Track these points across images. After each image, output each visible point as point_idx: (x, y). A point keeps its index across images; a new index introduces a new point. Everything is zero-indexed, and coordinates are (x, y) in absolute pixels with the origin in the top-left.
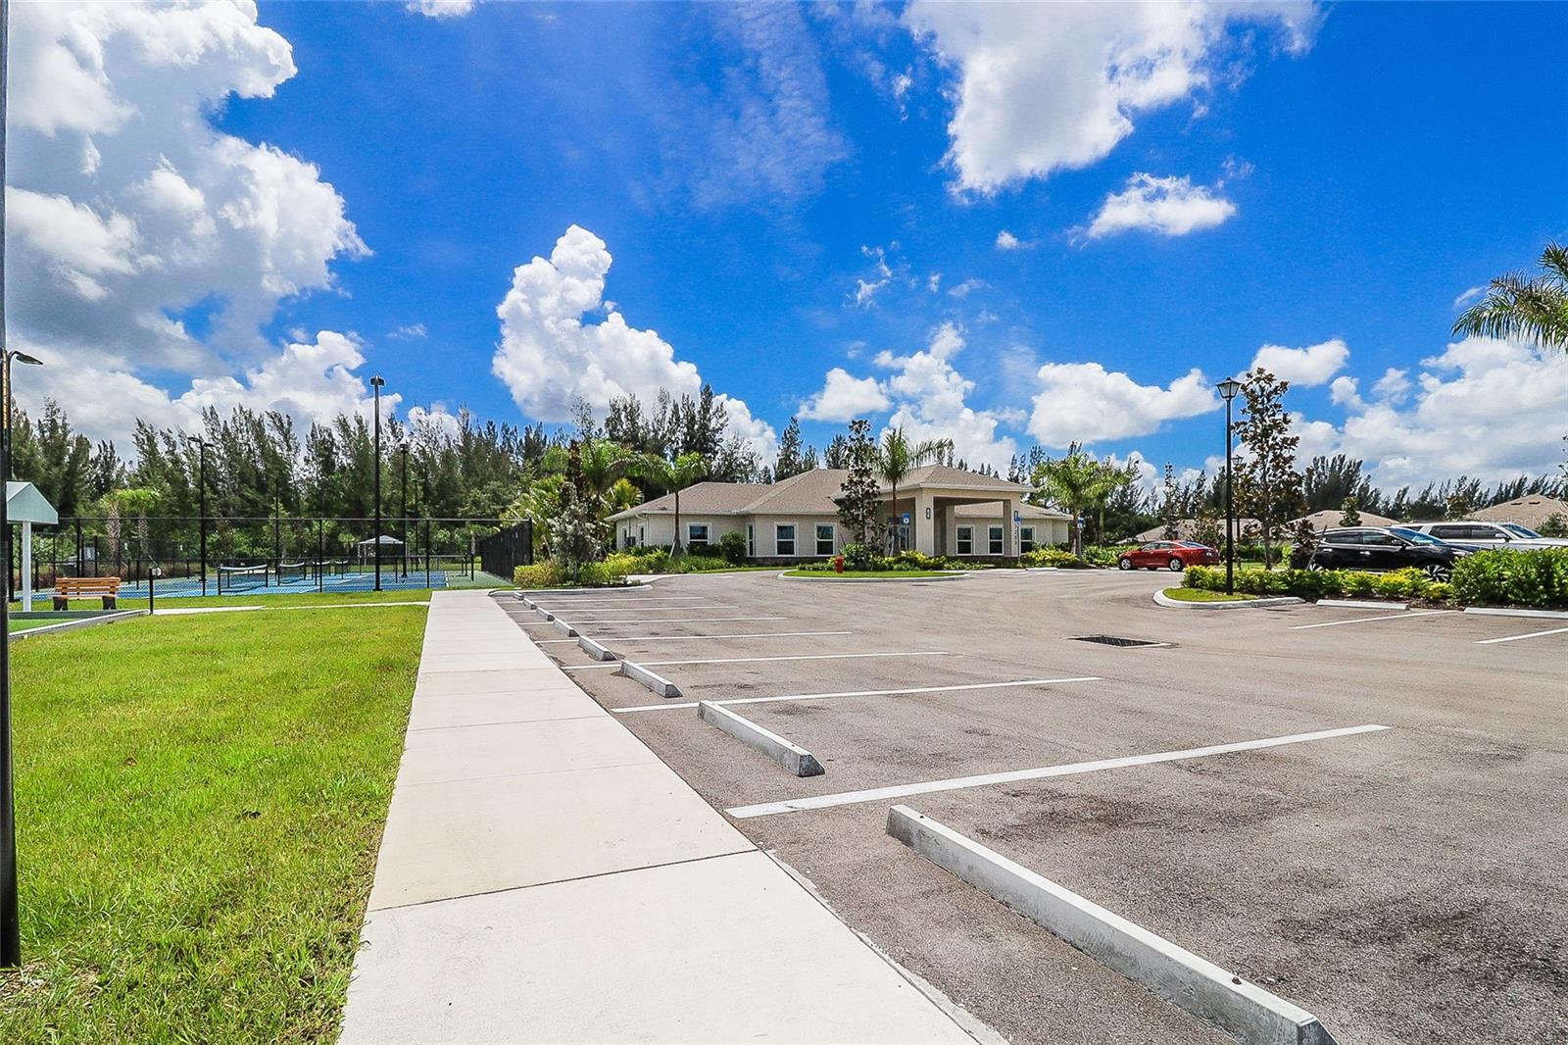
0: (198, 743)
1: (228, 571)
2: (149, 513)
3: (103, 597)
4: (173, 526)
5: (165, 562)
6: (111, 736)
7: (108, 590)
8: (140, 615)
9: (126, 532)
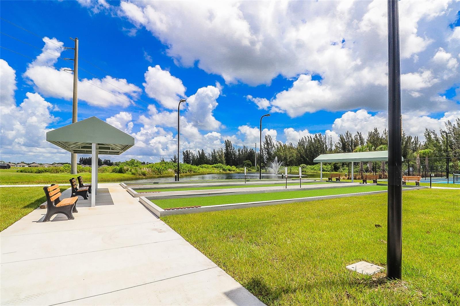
0: (451, 232)
1: (457, 175)
2: (429, 157)
3: (416, 182)
4: (436, 161)
5: (434, 172)
6: (422, 223)
7: (417, 180)
8: (427, 188)
9: (422, 163)
